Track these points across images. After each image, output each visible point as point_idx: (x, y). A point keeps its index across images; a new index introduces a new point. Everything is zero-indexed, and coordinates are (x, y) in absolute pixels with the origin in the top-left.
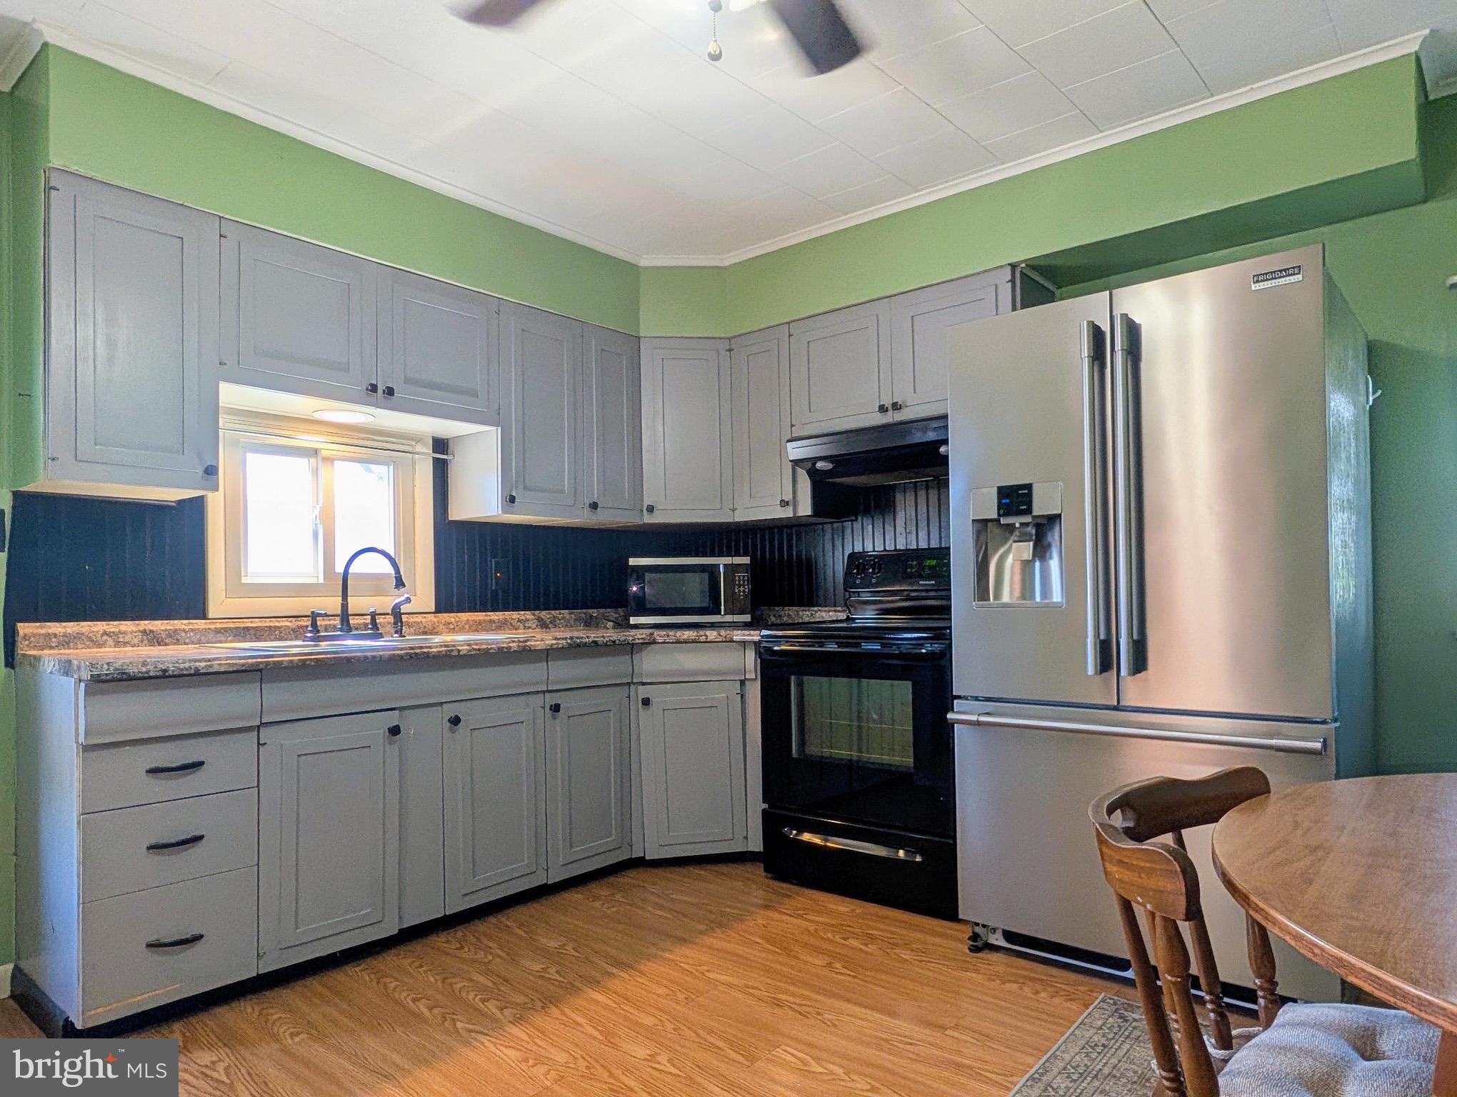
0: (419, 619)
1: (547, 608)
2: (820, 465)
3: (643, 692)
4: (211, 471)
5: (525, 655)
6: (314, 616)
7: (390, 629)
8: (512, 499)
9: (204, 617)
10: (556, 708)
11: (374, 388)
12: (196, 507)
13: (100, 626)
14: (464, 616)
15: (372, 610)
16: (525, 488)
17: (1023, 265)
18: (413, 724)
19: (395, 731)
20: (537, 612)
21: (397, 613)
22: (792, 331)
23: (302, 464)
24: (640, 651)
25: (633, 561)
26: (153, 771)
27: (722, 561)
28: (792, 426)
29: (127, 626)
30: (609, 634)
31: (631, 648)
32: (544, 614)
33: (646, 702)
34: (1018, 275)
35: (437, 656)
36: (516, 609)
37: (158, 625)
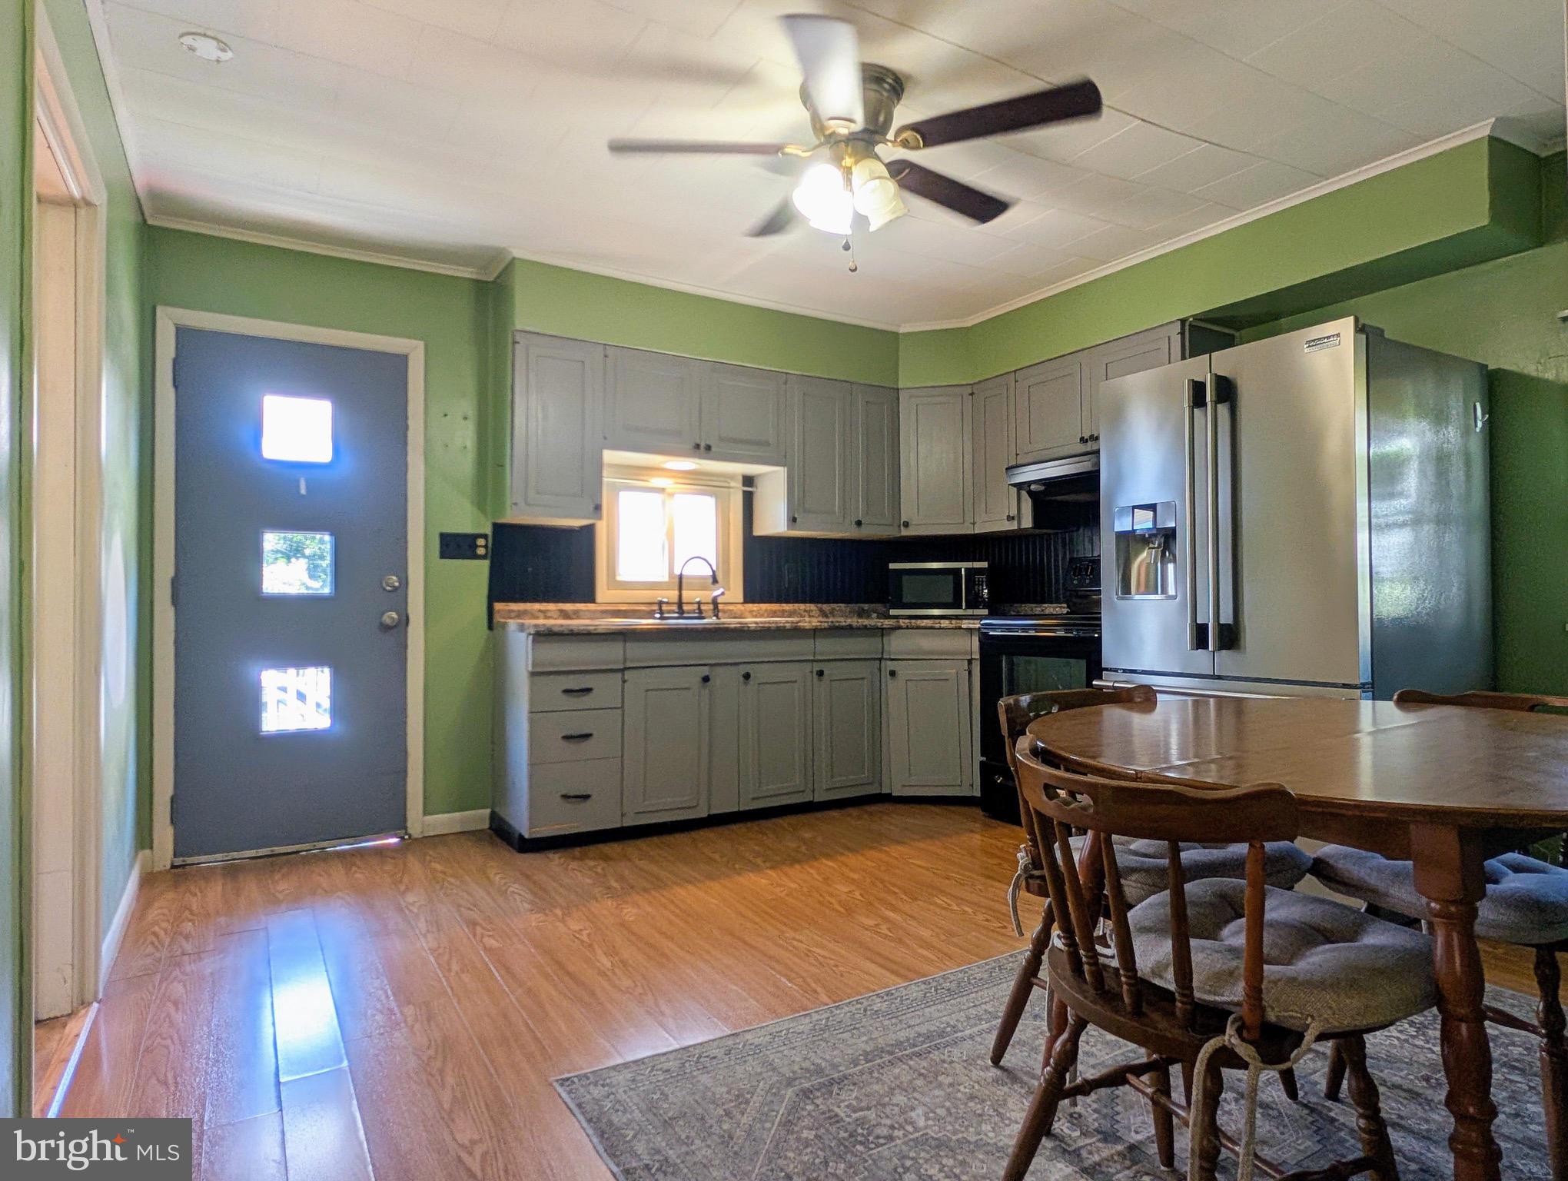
0: (731, 607)
1: (828, 602)
2: (1033, 487)
3: (891, 665)
4: (598, 508)
5: (796, 632)
6: (660, 603)
7: (711, 613)
8: (794, 520)
9: (593, 601)
10: (821, 673)
11: (698, 446)
12: (589, 531)
13: (537, 606)
14: (764, 606)
15: (697, 600)
16: (804, 511)
17: (1191, 319)
18: (720, 676)
19: (706, 679)
20: (819, 605)
21: (715, 602)
22: (1018, 379)
23: (657, 497)
24: (889, 634)
25: (892, 566)
26: (567, 691)
27: (963, 566)
28: (1017, 455)
29: (551, 606)
30: (874, 621)
31: (882, 632)
32: (826, 607)
33: (893, 673)
34: (1187, 328)
35: (735, 630)
36: (804, 602)
37: (568, 607)
